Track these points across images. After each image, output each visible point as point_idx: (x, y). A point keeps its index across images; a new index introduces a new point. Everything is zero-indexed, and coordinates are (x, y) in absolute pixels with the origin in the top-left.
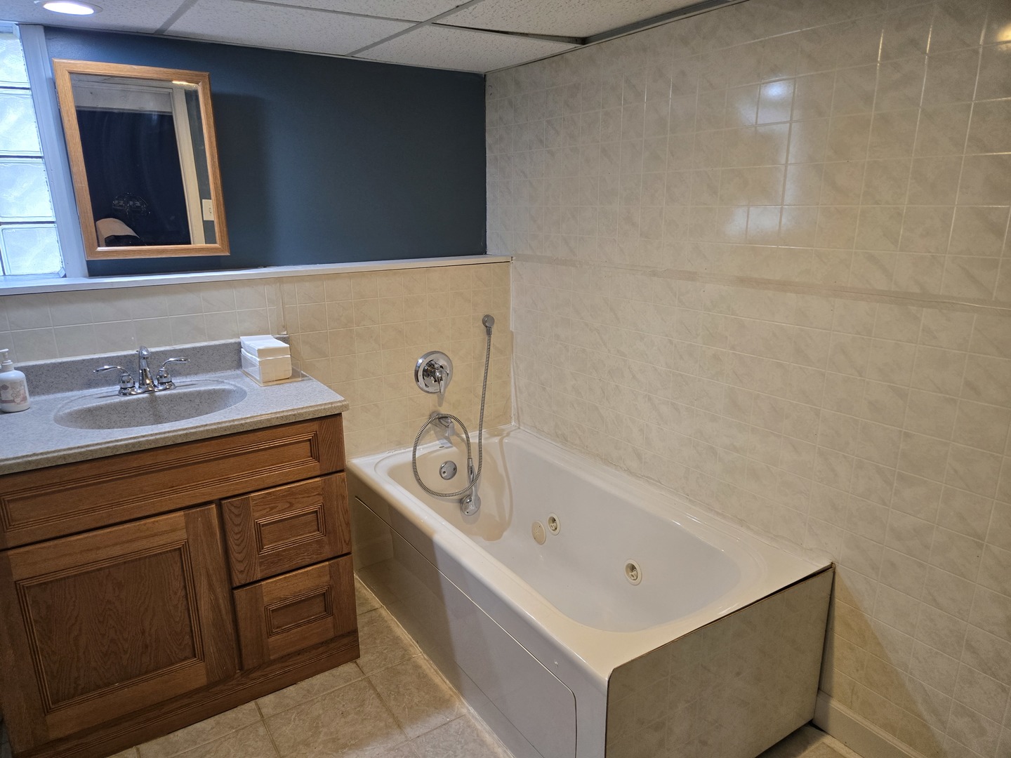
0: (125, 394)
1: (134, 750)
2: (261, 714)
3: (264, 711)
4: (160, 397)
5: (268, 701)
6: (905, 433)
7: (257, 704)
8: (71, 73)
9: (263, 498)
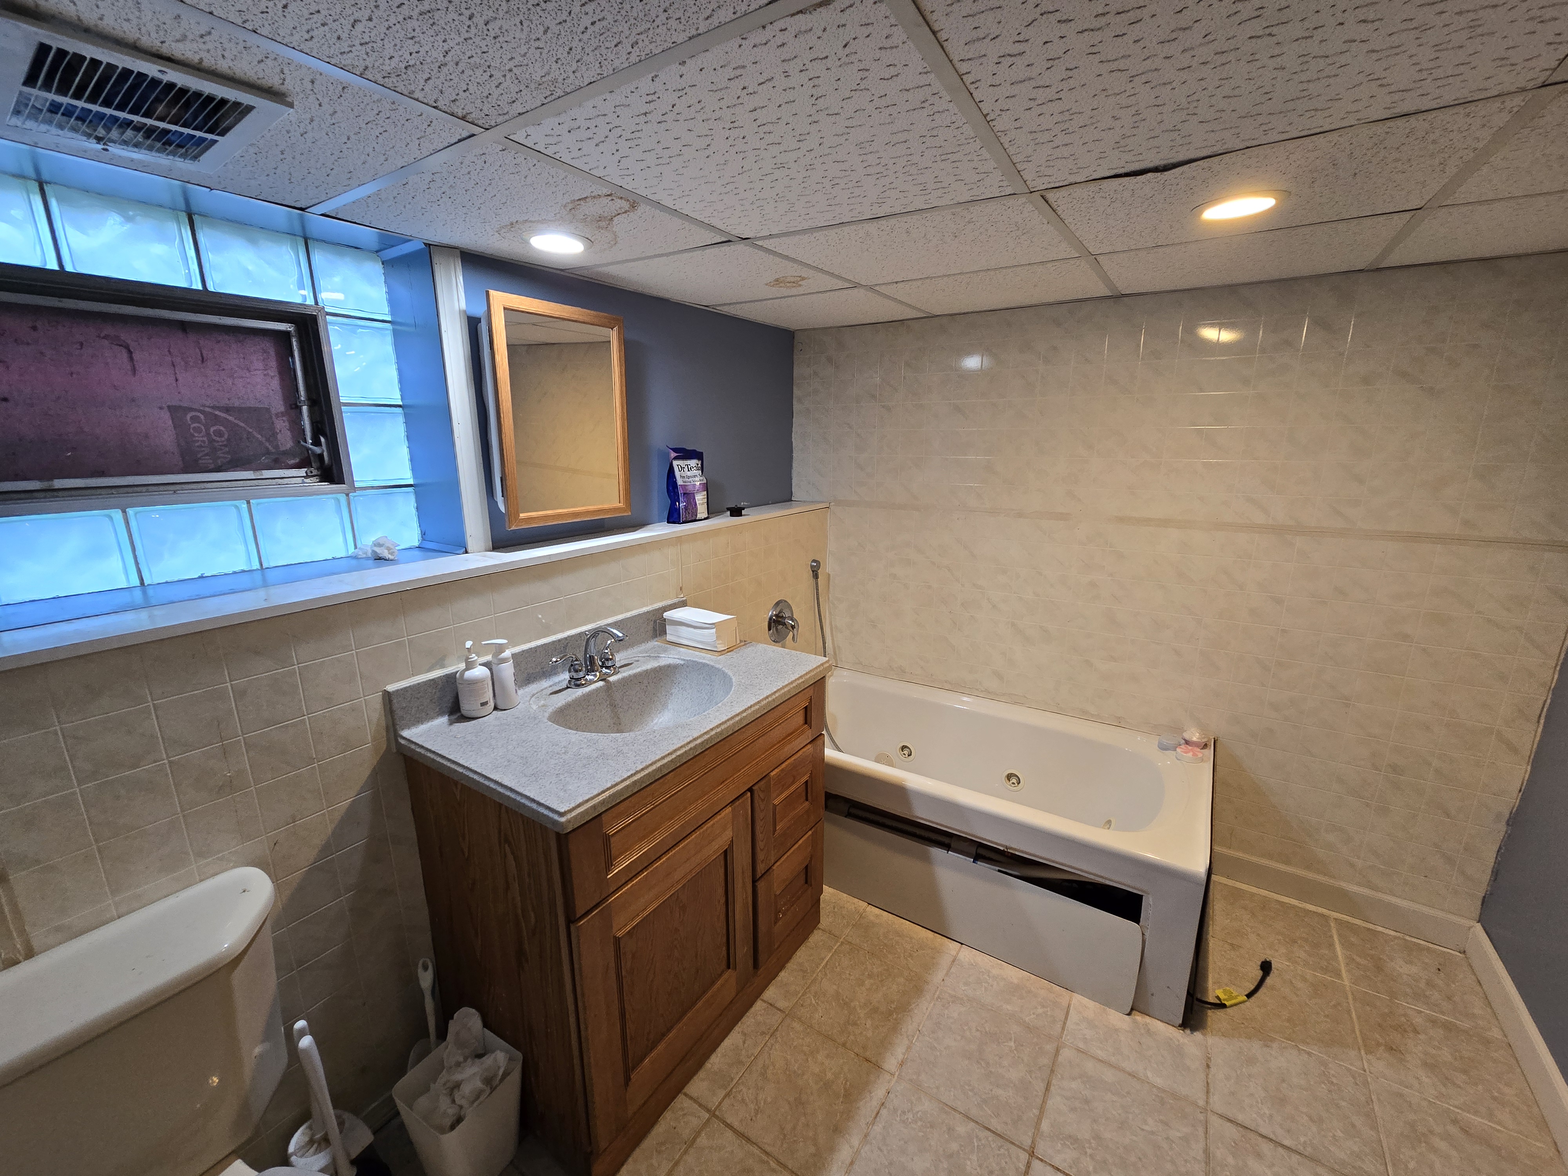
0: (578, 686)
2: (779, 1010)
3: (779, 1005)
4: (614, 683)
6: (1282, 630)
7: (765, 1002)
8: (505, 309)
9: (778, 776)
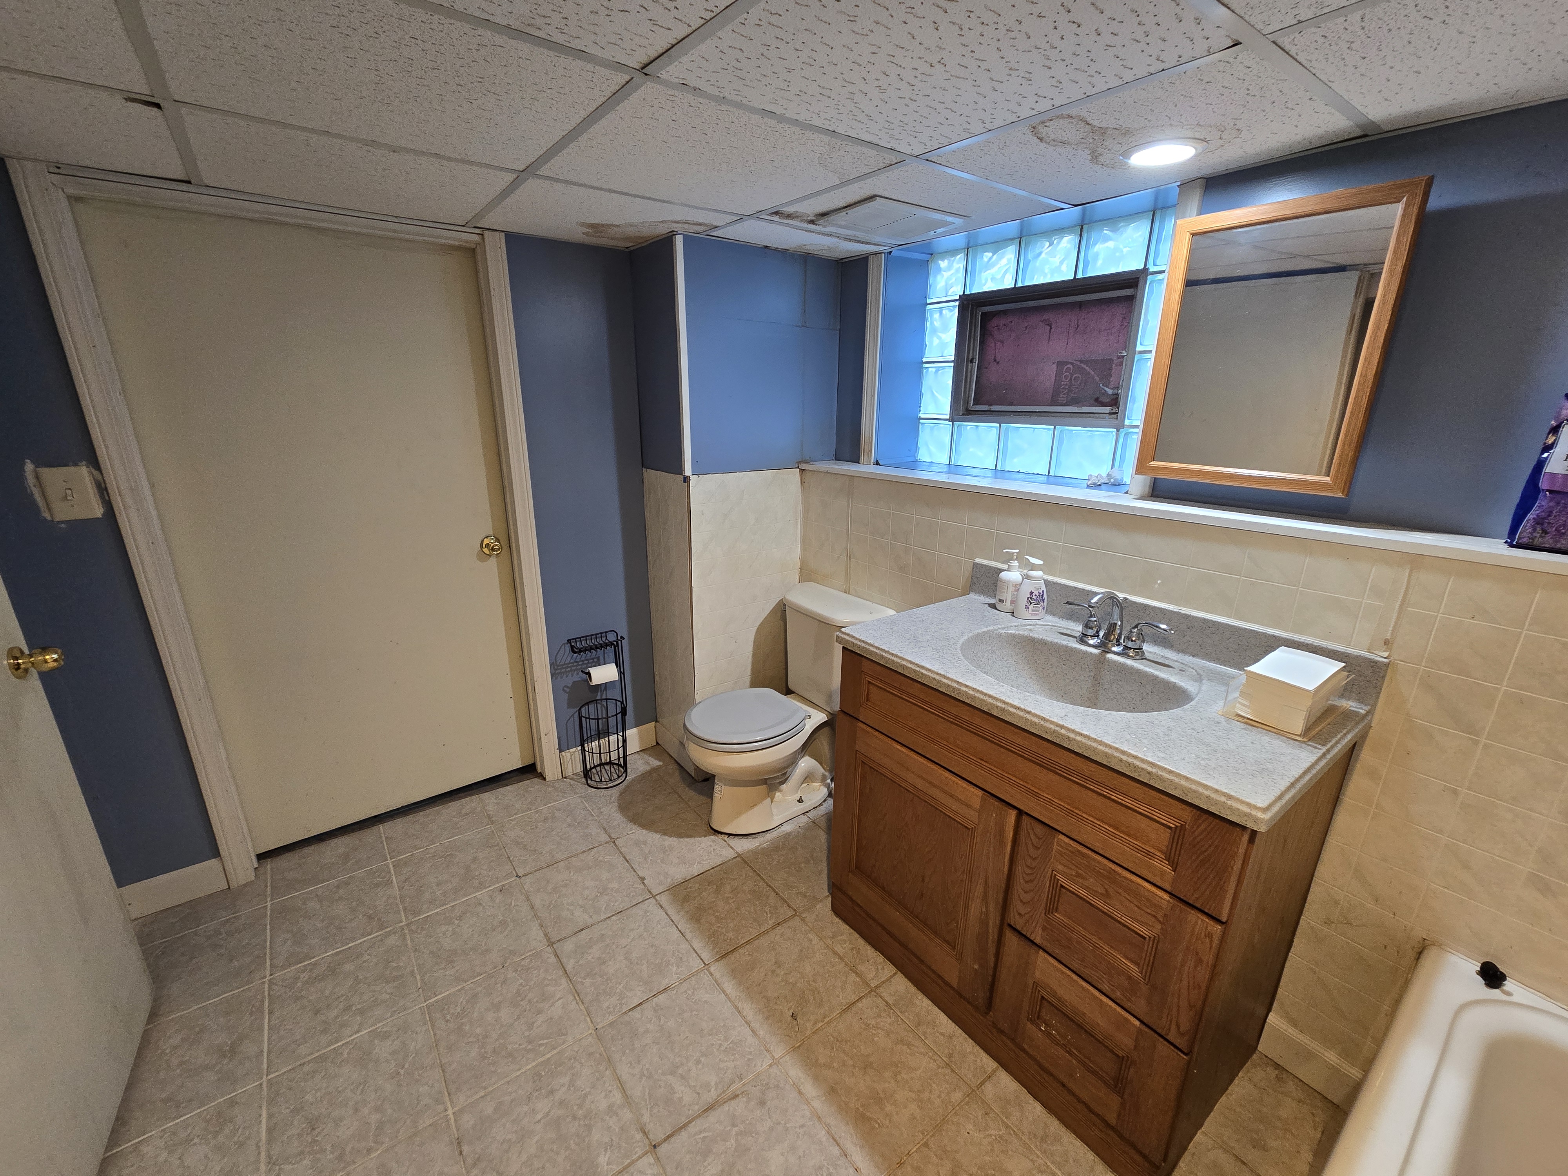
1: (894, 970)
2: (982, 1083)
3: (988, 1087)
5: (1006, 1083)
7: (994, 1071)
8: (1193, 235)
9: (1072, 852)
